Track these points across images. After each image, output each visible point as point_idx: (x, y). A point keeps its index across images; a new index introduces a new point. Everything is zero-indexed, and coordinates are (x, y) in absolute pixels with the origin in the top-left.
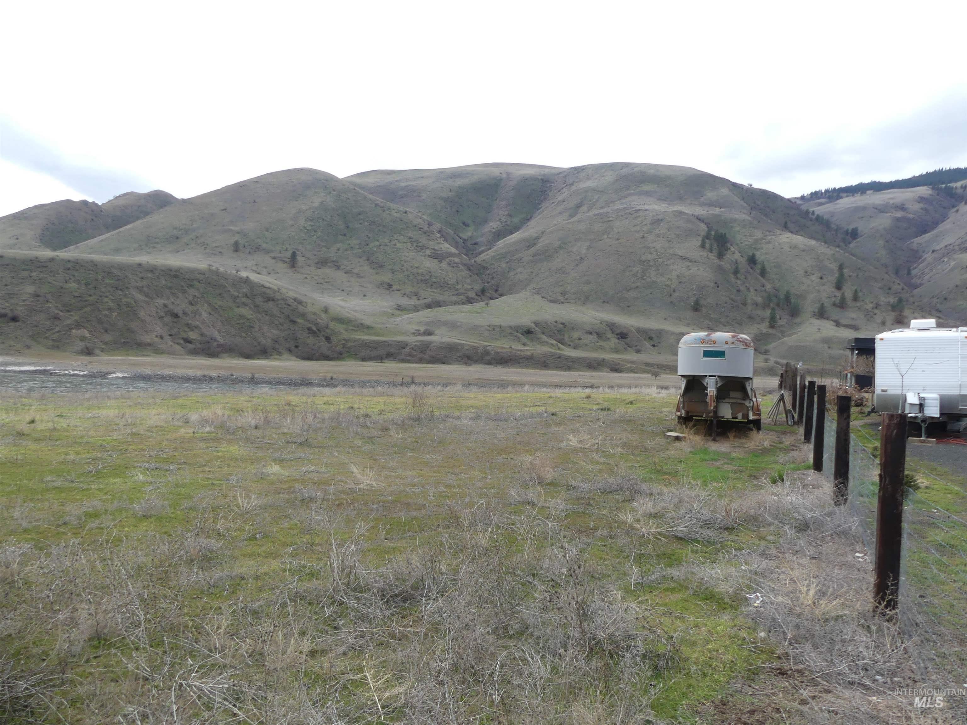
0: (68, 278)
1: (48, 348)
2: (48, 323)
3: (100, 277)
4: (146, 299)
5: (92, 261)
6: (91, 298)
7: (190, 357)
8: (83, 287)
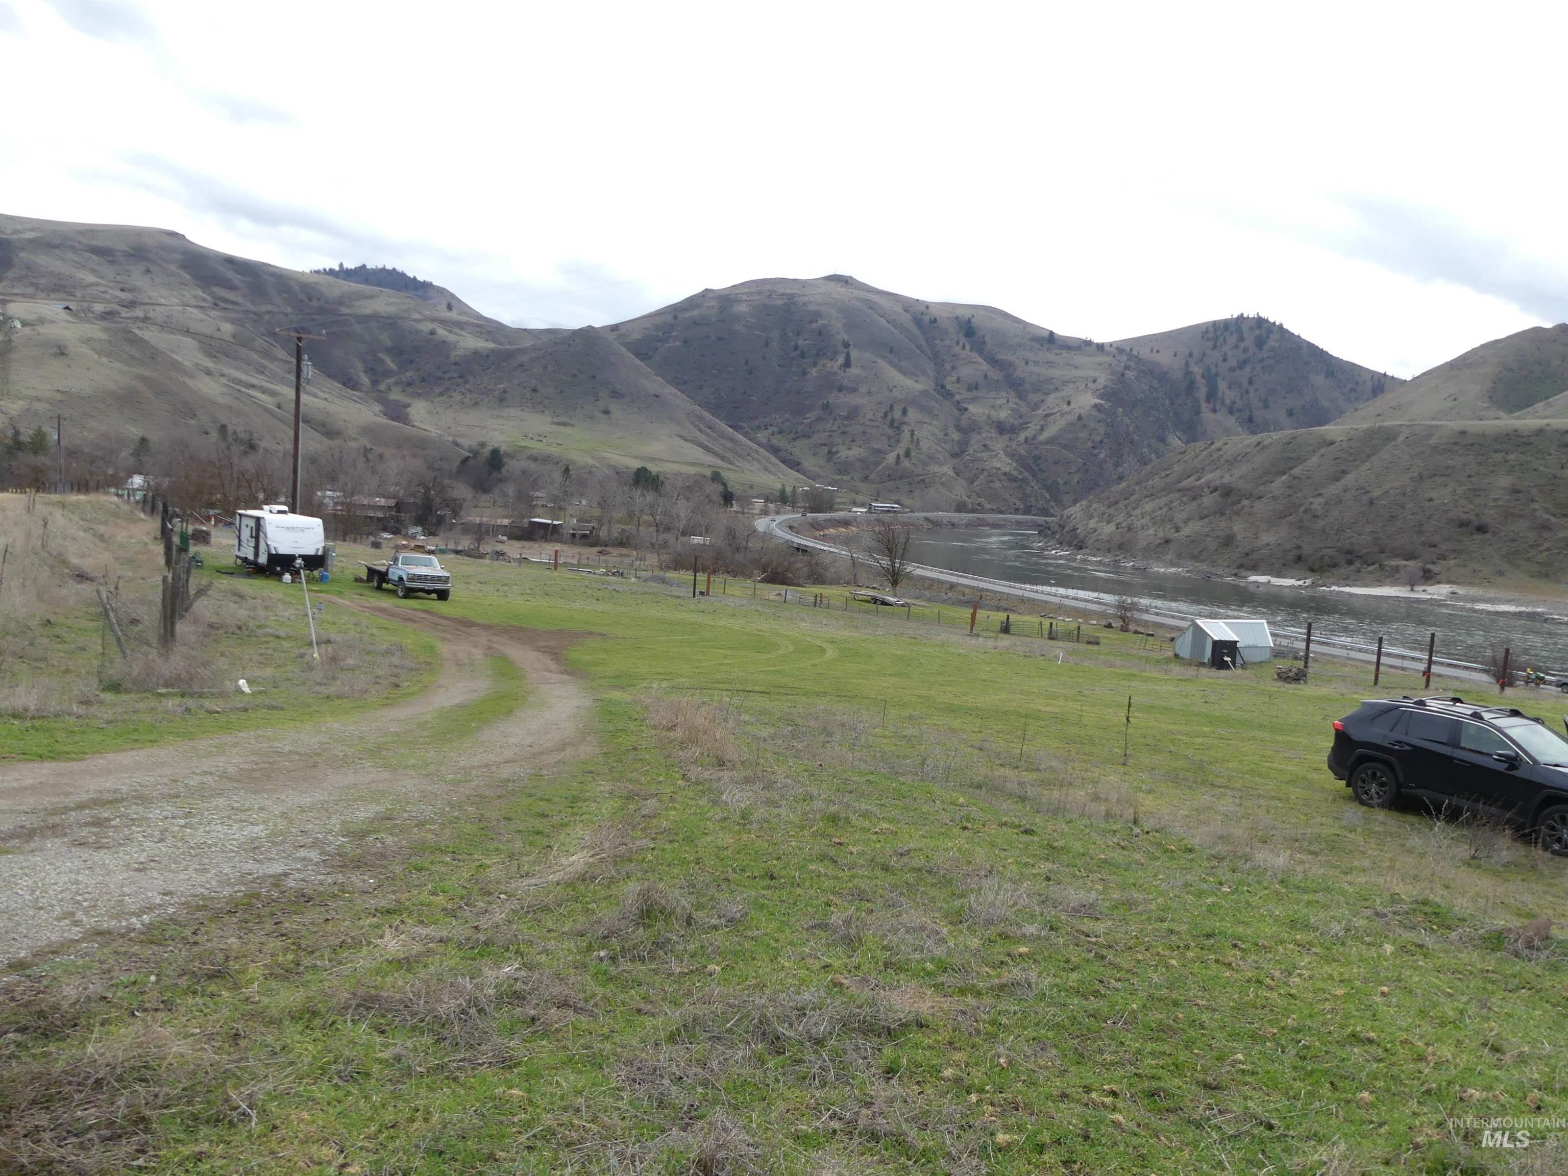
0: (1564, 461)
1: (1532, 577)
2: (1532, 536)
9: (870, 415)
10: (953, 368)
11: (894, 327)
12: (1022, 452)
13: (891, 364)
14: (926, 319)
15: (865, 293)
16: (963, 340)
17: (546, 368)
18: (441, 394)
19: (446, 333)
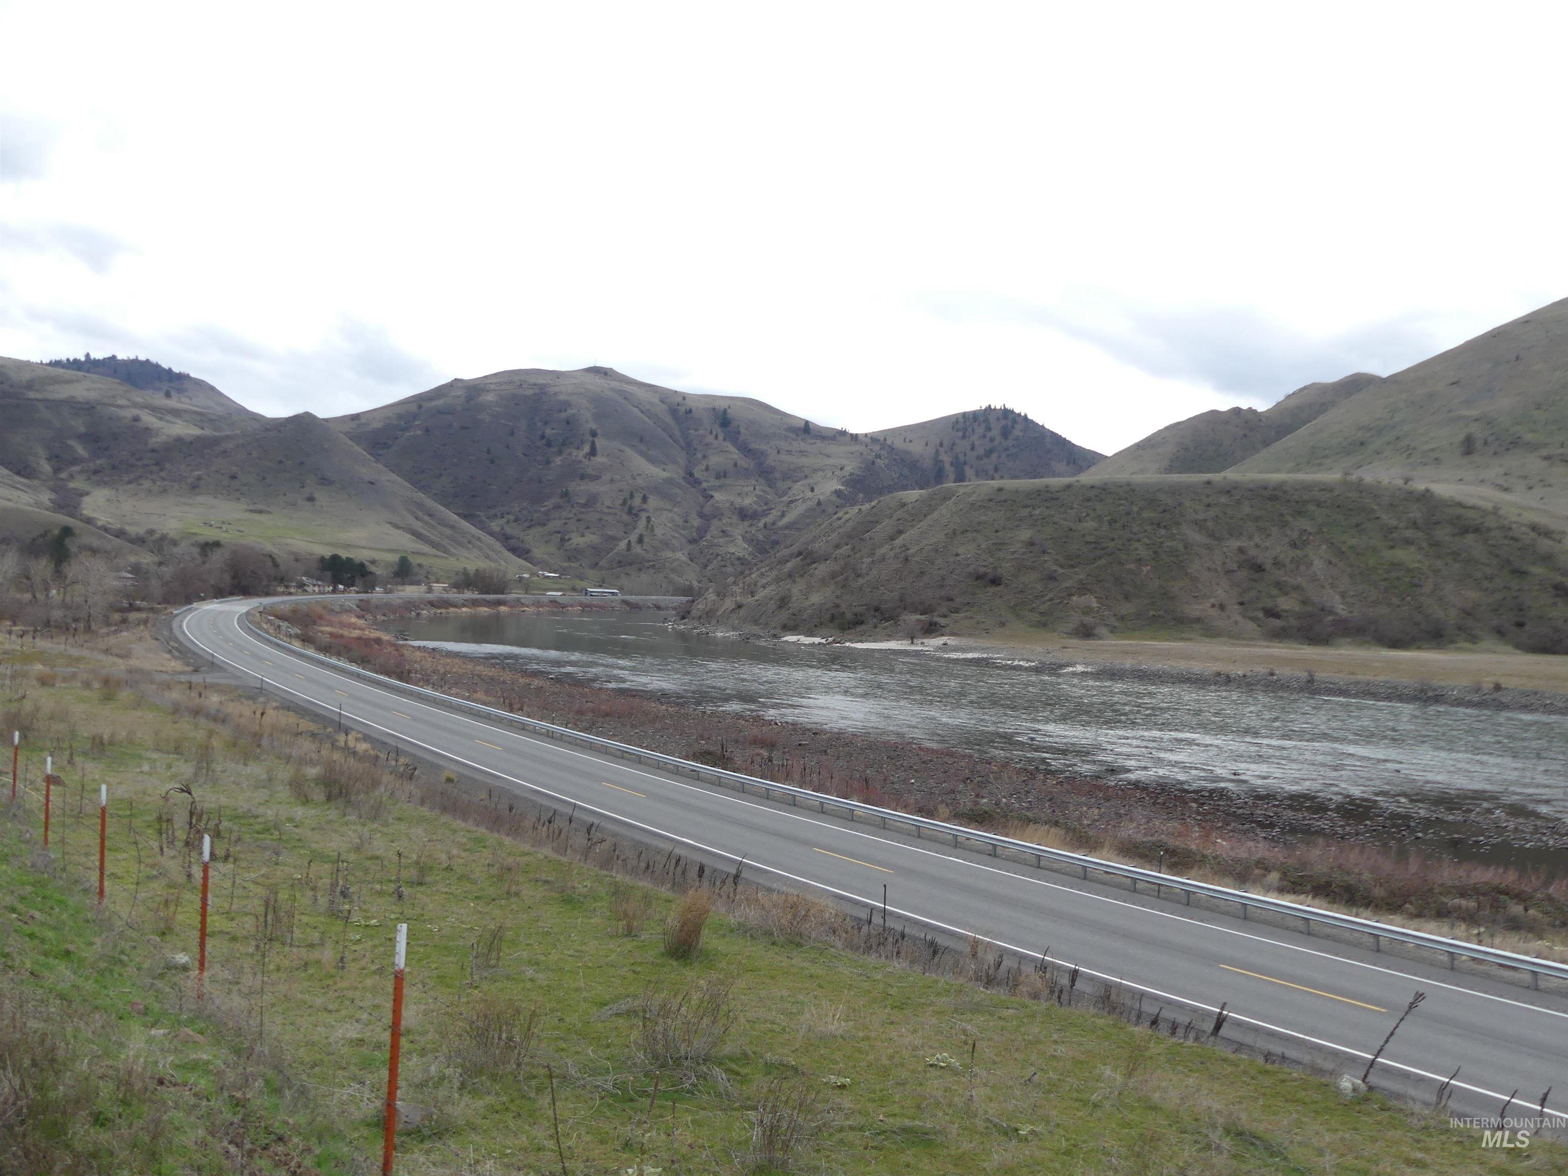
0: (1084, 515)
1: (1031, 626)
2: (1039, 586)
3: (1135, 509)
4: (1208, 541)
5: (1129, 484)
6: (1112, 544)
7: (1265, 643)
8: (1105, 527)
9: (608, 503)
10: (704, 457)
11: (648, 417)
12: (761, 537)
13: (641, 453)
14: (682, 410)
15: (624, 385)
16: (717, 429)
17: (250, 454)
18: (130, 482)
19: (154, 420)
